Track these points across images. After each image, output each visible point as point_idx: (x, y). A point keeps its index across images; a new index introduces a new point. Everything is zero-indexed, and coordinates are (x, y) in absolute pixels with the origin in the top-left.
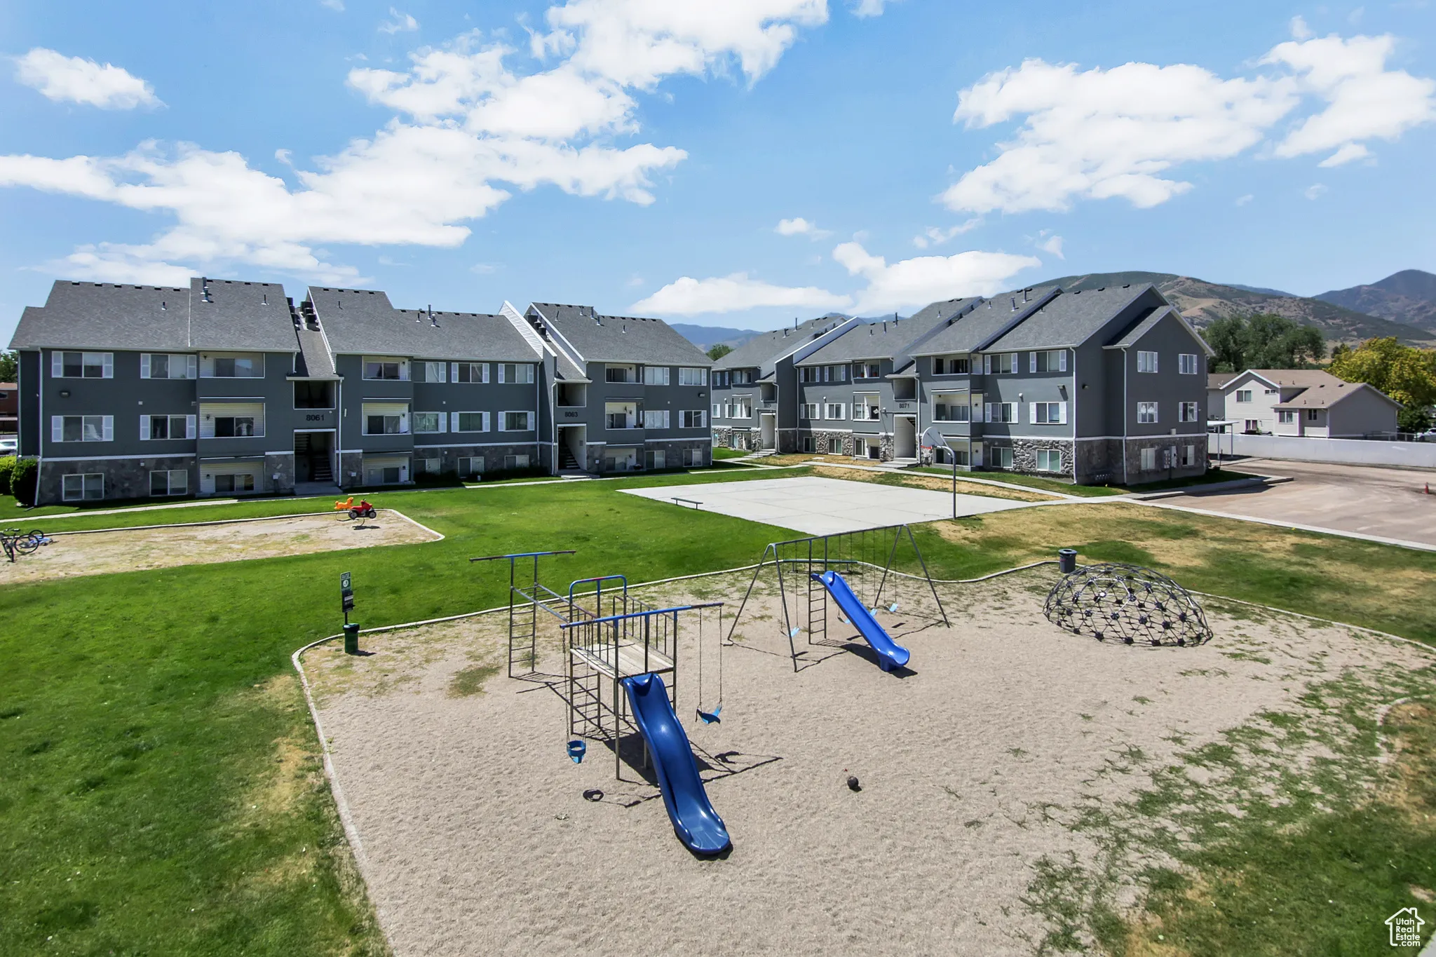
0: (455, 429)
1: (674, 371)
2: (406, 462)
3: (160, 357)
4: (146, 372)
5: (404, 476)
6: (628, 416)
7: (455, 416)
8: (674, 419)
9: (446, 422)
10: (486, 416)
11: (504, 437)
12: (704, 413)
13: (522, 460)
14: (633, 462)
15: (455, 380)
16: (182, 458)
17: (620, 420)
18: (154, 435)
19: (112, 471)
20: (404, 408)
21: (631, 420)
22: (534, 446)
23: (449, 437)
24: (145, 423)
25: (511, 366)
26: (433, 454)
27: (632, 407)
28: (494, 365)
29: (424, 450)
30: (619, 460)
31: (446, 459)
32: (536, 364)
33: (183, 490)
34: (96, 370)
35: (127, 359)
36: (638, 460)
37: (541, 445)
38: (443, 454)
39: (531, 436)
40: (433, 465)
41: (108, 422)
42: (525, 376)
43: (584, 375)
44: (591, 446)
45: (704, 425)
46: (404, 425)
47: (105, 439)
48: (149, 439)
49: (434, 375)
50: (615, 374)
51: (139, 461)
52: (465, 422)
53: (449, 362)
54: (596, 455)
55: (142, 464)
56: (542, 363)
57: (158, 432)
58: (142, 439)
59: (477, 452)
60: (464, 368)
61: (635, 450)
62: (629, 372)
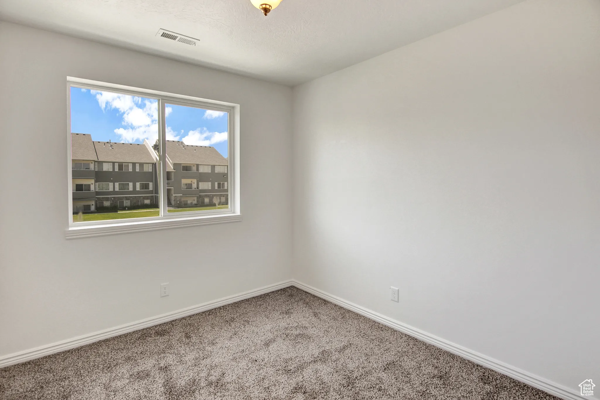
0: (117, 189)
1: (213, 167)
2: (94, 203)
5: (93, 208)
6: (193, 184)
7: (117, 184)
8: (213, 186)
9: (112, 187)
10: (131, 185)
11: (138, 192)
12: (226, 183)
13: (147, 202)
14: (195, 202)
15: (117, 169)
17: (189, 186)
20: (93, 181)
21: (194, 186)
22: (153, 196)
23: (114, 192)
25: (141, 165)
26: (107, 199)
27: (195, 181)
28: (134, 164)
29: (103, 198)
30: (189, 202)
31: (113, 201)
32: (153, 164)
36: (197, 201)
37: (155, 196)
38: (111, 199)
39: (151, 192)
40: (107, 204)
42: (148, 169)
43: (172, 168)
44: (175, 196)
45: (226, 188)
46: (92, 188)
49: (107, 168)
50: (187, 168)
52: (122, 187)
53: (114, 163)
54: (178, 199)
56: (155, 163)
59: (127, 199)
60: (121, 166)
61: (196, 198)
62: (193, 167)
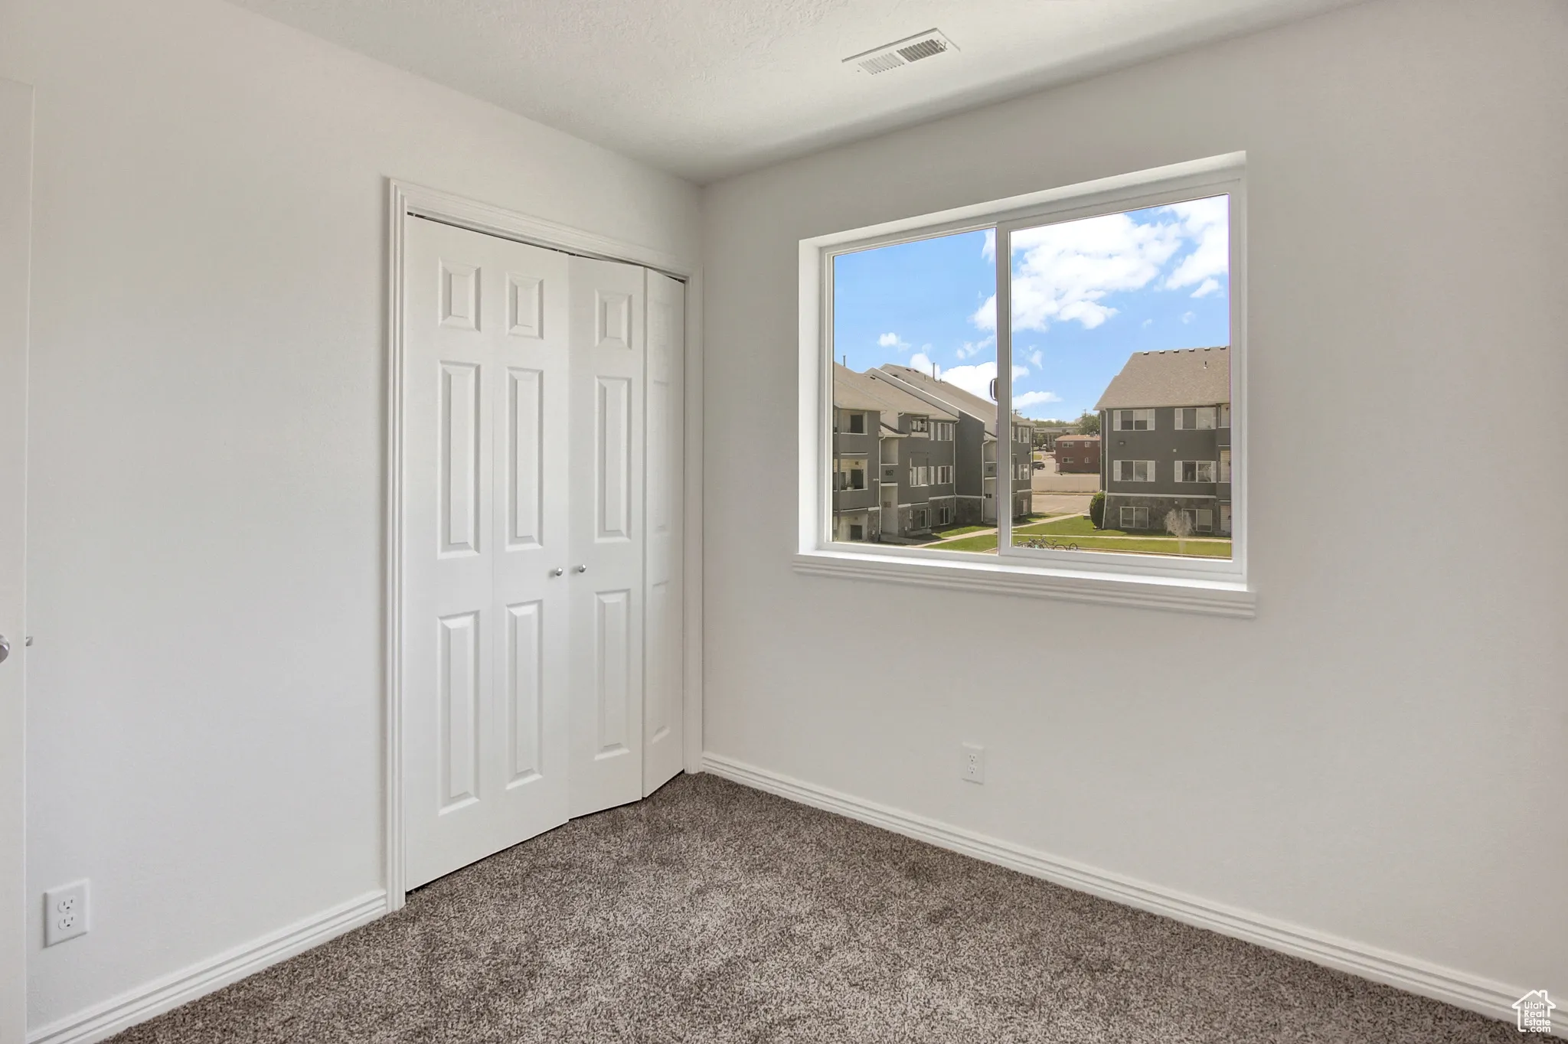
3: (1190, 411)
4: (1179, 424)
16: (1208, 499)
18: (1185, 478)
19: (1154, 507)
24: (1179, 466)
33: (1208, 528)
34: (1142, 424)
35: (1165, 414)
41: (1151, 466)
47: (1148, 480)
48: (1181, 481)
51: (1173, 498)
55: (1176, 502)
57: (1189, 475)
58: (1176, 481)
